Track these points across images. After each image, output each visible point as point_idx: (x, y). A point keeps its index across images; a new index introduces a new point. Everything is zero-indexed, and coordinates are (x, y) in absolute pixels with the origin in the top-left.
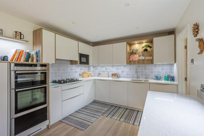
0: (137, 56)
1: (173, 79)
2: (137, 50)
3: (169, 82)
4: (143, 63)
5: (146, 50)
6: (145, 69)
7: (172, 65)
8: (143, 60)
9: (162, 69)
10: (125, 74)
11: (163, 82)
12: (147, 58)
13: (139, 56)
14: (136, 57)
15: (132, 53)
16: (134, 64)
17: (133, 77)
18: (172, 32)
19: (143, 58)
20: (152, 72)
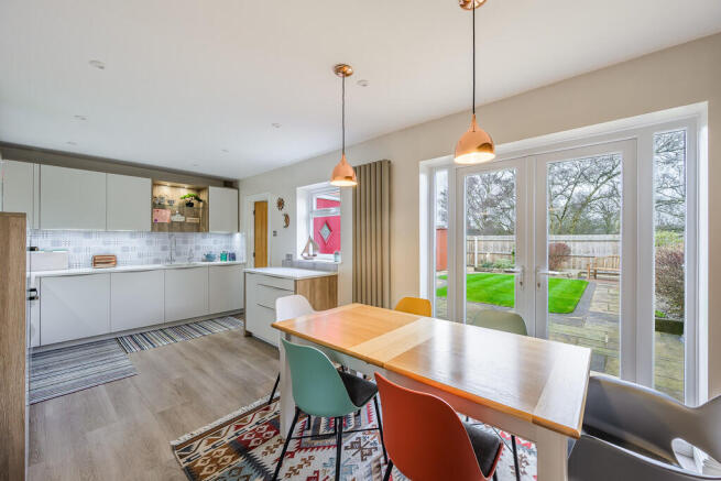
0: (169, 213)
1: (233, 257)
2: (171, 202)
3: (228, 262)
4: (182, 231)
5: (190, 205)
6: (185, 242)
7: (231, 235)
8: (181, 223)
9: (215, 242)
10: (133, 255)
11: (219, 262)
12: (189, 220)
13: (173, 214)
14: (165, 216)
15: (157, 205)
16: (160, 230)
17: (157, 261)
18: (229, 184)
19: (182, 219)
20: (197, 248)
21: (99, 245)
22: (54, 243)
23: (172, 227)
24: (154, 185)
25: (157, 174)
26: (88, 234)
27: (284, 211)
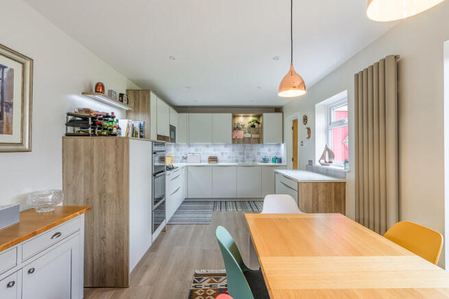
0: (243, 132)
1: (280, 160)
2: (243, 126)
3: (277, 164)
4: (250, 143)
5: (253, 126)
6: (252, 150)
7: (279, 145)
8: (249, 139)
9: (269, 150)
10: (226, 156)
11: (271, 164)
12: (254, 136)
13: (245, 133)
14: (241, 134)
15: (236, 128)
16: (238, 143)
17: (237, 161)
18: (278, 110)
19: (249, 136)
20: (259, 153)
21: (212, 152)
22: (196, 150)
23: (245, 141)
24: (234, 117)
25: (235, 110)
26: (207, 146)
27: (307, 126)
